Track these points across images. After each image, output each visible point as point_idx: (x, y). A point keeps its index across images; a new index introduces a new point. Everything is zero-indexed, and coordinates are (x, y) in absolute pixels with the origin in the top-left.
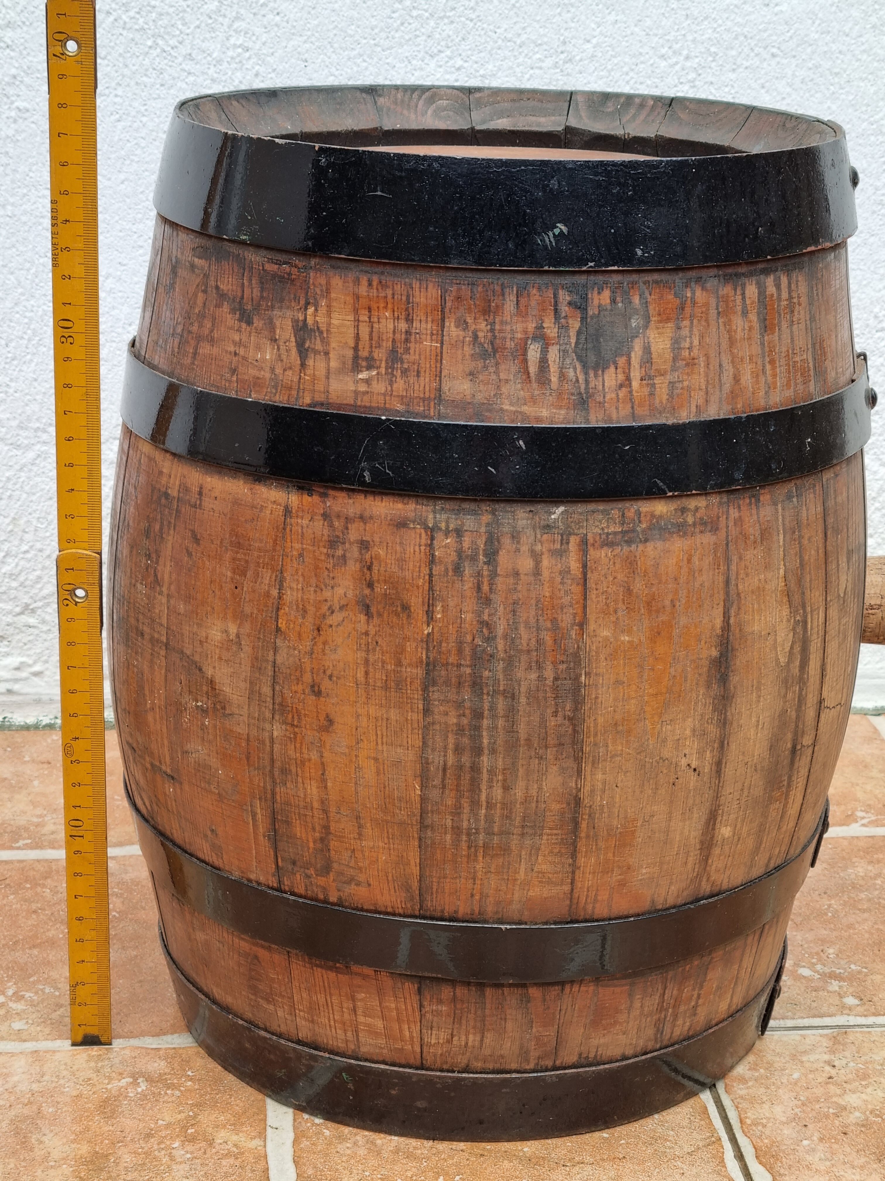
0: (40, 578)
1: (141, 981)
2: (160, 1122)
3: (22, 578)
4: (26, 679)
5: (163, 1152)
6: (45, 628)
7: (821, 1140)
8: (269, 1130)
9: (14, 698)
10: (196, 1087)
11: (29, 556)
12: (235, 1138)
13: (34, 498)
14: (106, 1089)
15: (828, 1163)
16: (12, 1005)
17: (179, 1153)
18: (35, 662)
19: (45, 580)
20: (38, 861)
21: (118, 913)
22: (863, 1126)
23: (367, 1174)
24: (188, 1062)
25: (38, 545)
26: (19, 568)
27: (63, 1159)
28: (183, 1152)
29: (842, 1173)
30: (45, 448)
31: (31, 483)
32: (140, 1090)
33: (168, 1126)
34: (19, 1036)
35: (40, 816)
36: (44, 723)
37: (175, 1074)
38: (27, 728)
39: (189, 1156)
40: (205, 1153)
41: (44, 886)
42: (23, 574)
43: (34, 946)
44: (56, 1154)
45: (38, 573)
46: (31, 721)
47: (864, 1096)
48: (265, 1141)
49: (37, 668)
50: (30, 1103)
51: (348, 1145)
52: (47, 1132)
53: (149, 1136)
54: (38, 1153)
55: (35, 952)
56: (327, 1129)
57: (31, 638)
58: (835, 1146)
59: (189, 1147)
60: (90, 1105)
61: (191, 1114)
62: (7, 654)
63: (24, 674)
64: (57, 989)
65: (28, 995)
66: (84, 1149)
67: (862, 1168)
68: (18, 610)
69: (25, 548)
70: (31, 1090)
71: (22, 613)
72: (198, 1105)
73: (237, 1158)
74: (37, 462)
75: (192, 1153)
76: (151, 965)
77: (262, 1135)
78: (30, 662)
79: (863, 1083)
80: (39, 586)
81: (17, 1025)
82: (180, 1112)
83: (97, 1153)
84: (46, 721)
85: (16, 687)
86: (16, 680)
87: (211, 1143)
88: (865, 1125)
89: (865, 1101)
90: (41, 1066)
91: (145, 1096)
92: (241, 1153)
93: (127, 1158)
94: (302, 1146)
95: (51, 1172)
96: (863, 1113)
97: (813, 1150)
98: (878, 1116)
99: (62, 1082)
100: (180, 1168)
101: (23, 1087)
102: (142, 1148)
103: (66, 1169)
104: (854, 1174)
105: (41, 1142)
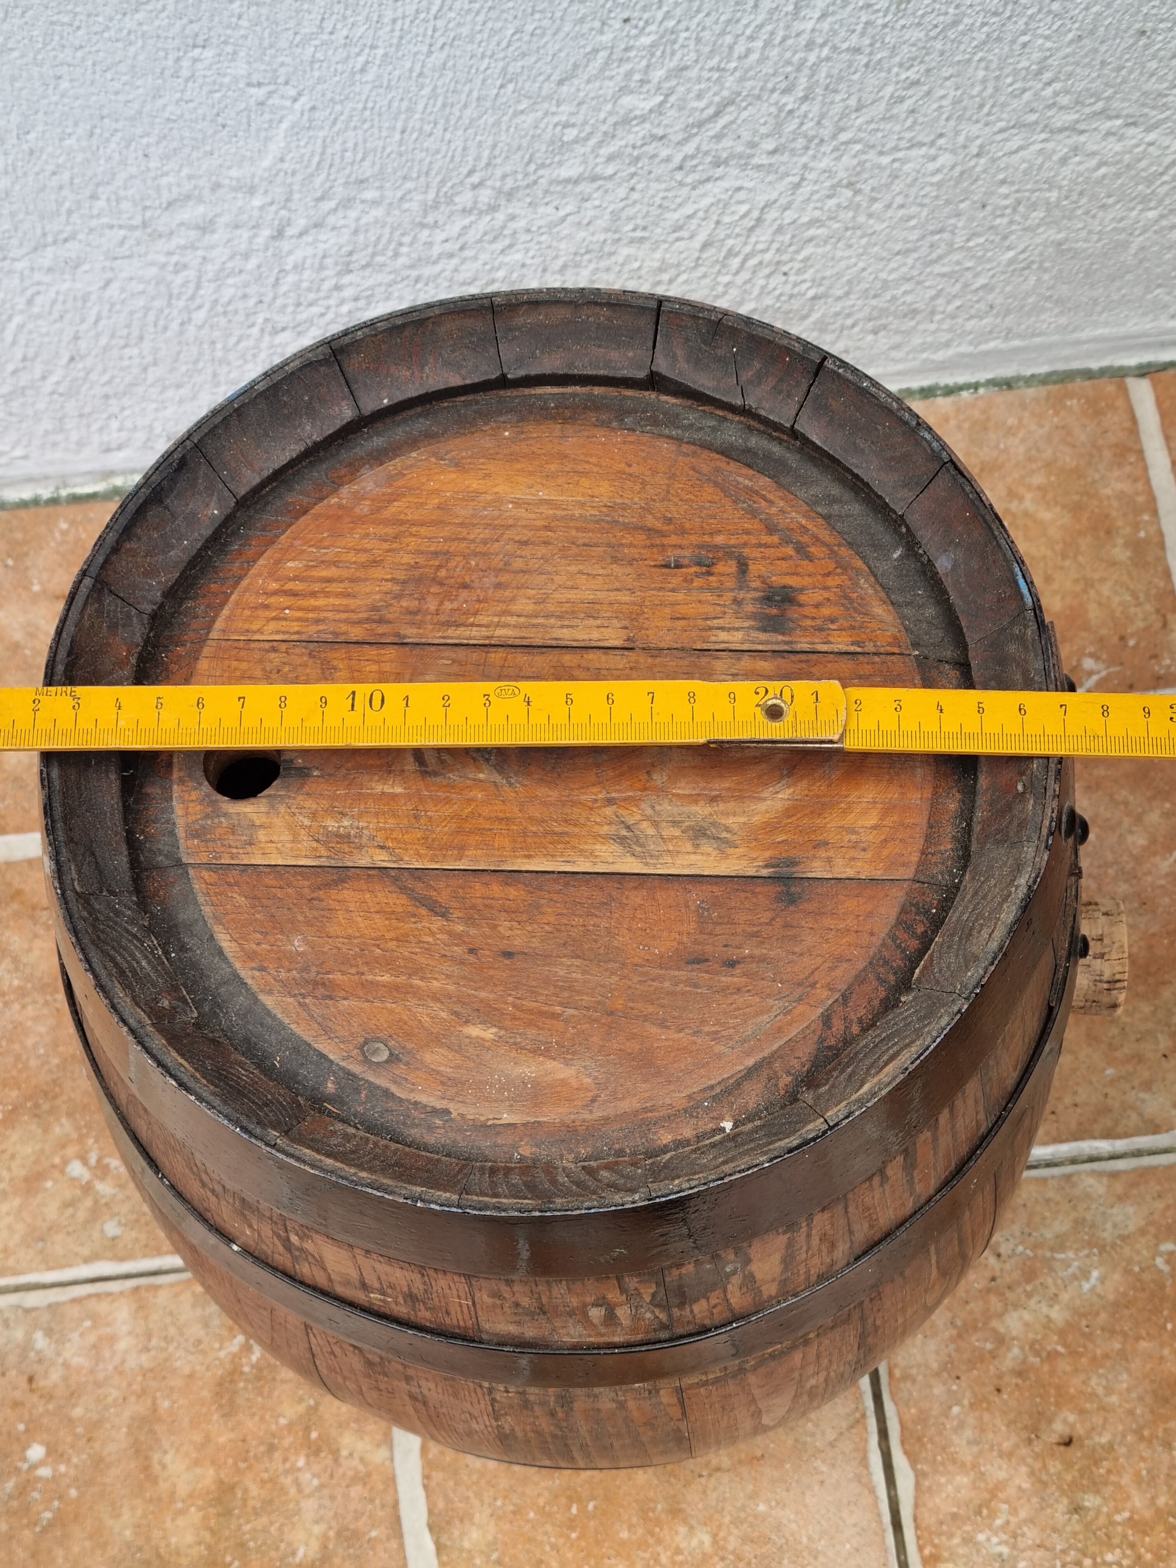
2: (282, 1421)
5: (289, 1477)
7: (971, 1405)
12: (360, 1445)
14: (218, 1359)
15: (975, 1450)
17: (306, 1477)
23: (499, 1503)
27: (190, 1496)
28: (309, 1476)
29: (988, 1467)
33: (290, 1426)
39: (316, 1482)
40: (332, 1476)
44: (183, 1489)
47: (1027, 1316)
48: (391, 1449)
50: (143, 1391)
52: (167, 1446)
53: (272, 1447)
54: (163, 1486)
58: (986, 1417)
59: (316, 1468)
60: (205, 1393)
61: (312, 1402)
66: (208, 1476)
67: (1010, 1455)
70: (141, 1367)
73: (365, 1484)
75: (318, 1476)
77: (388, 1438)
79: (1029, 1288)
82: (301, 1400)
83: (222, 1482)
87: (335, 1453)
88: (1020, 1373)
89: (1027, 1324)
90: (146, 1319)
91: (260, 1370)
92: (369, 1475)
93: (254, 1490)
94: (430, 1456)
95: (181, 1521)
96: (1022, 1348)
97: (962, 1425)
98: (1037, 1354)
99: (171, 1348)
100: (309, 1506)
101: (132, 1363)
102: (266, 1470)
103: (195, 1515)
104: (1000, 1468)
105: (164, 1467)
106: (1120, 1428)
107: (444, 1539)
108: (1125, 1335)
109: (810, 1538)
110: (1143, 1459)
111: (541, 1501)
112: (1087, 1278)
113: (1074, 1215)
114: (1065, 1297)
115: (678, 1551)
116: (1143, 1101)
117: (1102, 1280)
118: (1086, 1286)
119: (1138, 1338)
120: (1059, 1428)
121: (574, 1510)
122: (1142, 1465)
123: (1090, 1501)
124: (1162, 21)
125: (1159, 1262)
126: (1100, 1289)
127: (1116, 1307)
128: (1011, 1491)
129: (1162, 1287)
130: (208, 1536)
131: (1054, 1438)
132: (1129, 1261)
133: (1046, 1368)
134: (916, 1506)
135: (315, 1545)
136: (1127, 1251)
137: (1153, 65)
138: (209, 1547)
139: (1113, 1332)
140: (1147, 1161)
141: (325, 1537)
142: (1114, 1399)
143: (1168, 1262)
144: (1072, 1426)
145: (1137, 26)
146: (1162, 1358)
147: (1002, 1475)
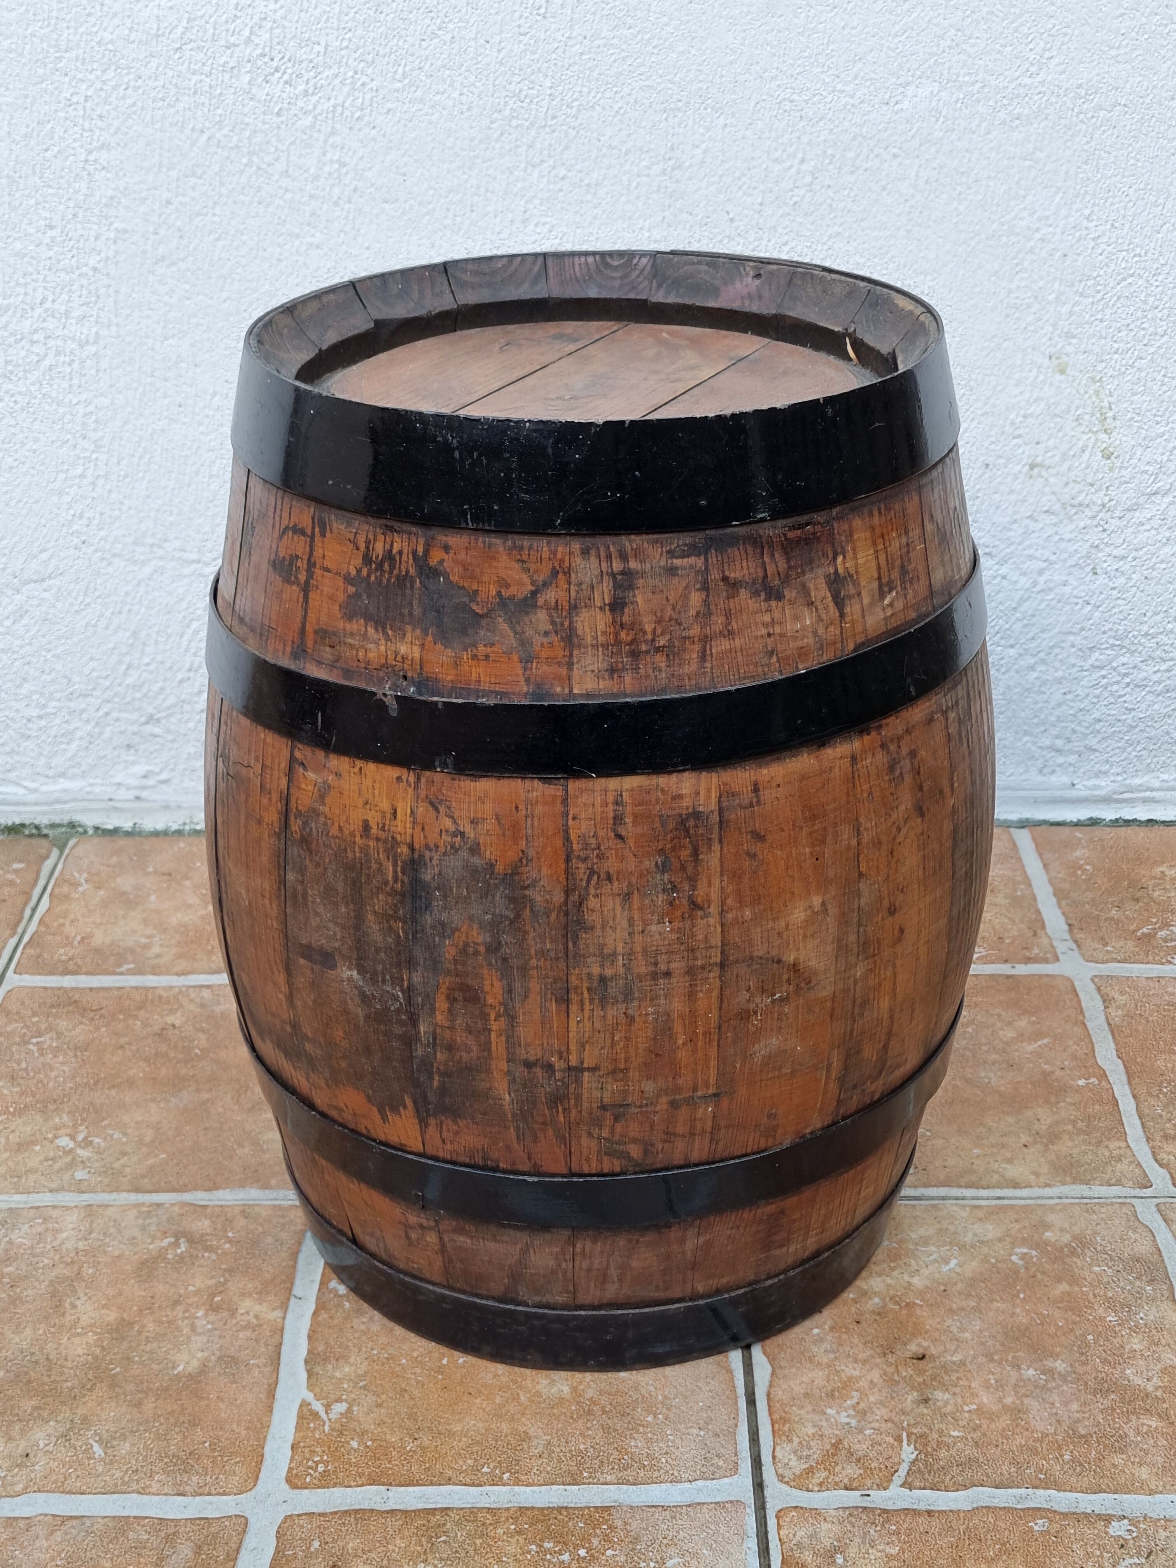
0: (162, 689)
1: (206, 1129)
2: (191, 1288)
3: (145, 690)
4: (153, 787)
5: (186, 1321)
6: (170, 737)
7: (832, 1329)
8: (293, 1299)
9: (142, 805)
10: (234, 1250)
11: (151, 668)
12: (257, 1308)
13: (153, 612)
14: (147, 1249)
15: (832, 1356)
16: (80, 1151)
17: (200, 1323)
18: (162, 770)
19: (168, 691)
20: (137, 988)
21: (201, 1050)
22: (879, 1314)
23: (375, 1352)
24: (231, 1221)
25: (159, 658)
26: (142, 680)
27: (91, 1326)
28: (204, 1322)
29: (843, 1368)
30: (161, 563)
31: (150, 597)
32: (179, 1251)
33: (197, 1293)
34: (80, 1188)
35: (149, 937)
36: (173, 829)
37: (216, 1235)
38: (156, 834)
39: (209, 1326)
40: (225, 1324)
41: (136, 1017)
42: (146, 685)
43: (114, 1086)
45: (160, 684)
46: (160, 826)
47: (889, 1280)
48: (285, 1312)
49: (164, 776)
50: (72, 1262)
51: (364, 1320)
52: (82, 1295)
53: (177, 1303)
54: (69, 1318)
55: (113, 1092)
56: (348, 1301)
57: (157, 747)
58: (844, 1336)
59: (212, 1317)
60: (128, 1267)
61: (222, 1280)
62: (134, 763)
63: (151, 782)
64: (125, 1134)
65: (97, 1140)
66: (112, 1316)
67: (865, 1362)
68: (143, 719)
69: (146, 660)
70: (76, 1249)
71: (147, 723)
72: (231, 1271)
73: (254, 1331)
74: (155, 577)
75: (213, 1323)
76: (221, 1110)
77: (284, 1307)
78: (157, 770)
80: (162, 697)
81: (80, 1175)
82: (212, 1278)
83: (123, 1320)
84: (175, 827)
85: (144, 794)
86: (144, 788)
87: (233, 1313)
88: (880, 1313)
89: (889, 1286)
90: (92, 1222)
91: (183, 1258)
92: (260, 1325)
93: (151, 1327)
94: (320, 1319)
95: (77, 1340)
96: (883, 1300)
97: (822, 1340)
98: (896, 1303)
99: (107, 1240)
100: (198, 1341)
101: (69, 1245)
102: (167, 1316)
103: (91, 1337)
104: (854, 1369)
105: (74, 1306)
106: (972, 1352)
107: (318, 1369)
108: (980, 1298)
109: (665, 1397)
110: (993, 1374)
111: (415, 1354)
112: (947, 1263)
113: (938, 1226)
114: (925, 1272)
115: (538, 1394)
116: (1005, 1169)
117: (960, 1265)
118: (945, 1269)
119: (992, 1301)
120: (914, 1348)
121: (445, 1362)
122: (991, 1376)
123: (940, 1396)
124: (999, 457)
125: (1014, 1258)
126: (958, 1270)
127: (972, 1282)
128: (863, 1384)
129: (1017, 1272)
130: (98, 1351)
131: (908, 1354)
132: (986, 1256)
133: (904, 1312)
134: (771, 1386)
135: (195, 1364)
136: (985, 1250)
137: (997, 497)
138: (96, 1358)
139: (969, 1296)
140: (1005, 1202)
141: (208, 1359)
142: (967, 1335)
143: (1021, 1259)
144: (925, 1348)
145: (982, 458)
146: (1014, 1313)
147: (856, 1373)
